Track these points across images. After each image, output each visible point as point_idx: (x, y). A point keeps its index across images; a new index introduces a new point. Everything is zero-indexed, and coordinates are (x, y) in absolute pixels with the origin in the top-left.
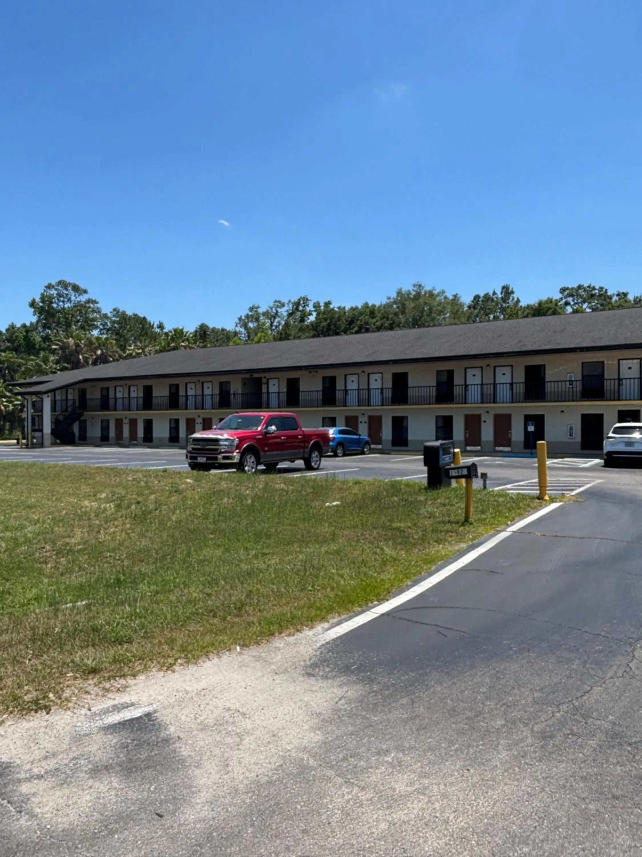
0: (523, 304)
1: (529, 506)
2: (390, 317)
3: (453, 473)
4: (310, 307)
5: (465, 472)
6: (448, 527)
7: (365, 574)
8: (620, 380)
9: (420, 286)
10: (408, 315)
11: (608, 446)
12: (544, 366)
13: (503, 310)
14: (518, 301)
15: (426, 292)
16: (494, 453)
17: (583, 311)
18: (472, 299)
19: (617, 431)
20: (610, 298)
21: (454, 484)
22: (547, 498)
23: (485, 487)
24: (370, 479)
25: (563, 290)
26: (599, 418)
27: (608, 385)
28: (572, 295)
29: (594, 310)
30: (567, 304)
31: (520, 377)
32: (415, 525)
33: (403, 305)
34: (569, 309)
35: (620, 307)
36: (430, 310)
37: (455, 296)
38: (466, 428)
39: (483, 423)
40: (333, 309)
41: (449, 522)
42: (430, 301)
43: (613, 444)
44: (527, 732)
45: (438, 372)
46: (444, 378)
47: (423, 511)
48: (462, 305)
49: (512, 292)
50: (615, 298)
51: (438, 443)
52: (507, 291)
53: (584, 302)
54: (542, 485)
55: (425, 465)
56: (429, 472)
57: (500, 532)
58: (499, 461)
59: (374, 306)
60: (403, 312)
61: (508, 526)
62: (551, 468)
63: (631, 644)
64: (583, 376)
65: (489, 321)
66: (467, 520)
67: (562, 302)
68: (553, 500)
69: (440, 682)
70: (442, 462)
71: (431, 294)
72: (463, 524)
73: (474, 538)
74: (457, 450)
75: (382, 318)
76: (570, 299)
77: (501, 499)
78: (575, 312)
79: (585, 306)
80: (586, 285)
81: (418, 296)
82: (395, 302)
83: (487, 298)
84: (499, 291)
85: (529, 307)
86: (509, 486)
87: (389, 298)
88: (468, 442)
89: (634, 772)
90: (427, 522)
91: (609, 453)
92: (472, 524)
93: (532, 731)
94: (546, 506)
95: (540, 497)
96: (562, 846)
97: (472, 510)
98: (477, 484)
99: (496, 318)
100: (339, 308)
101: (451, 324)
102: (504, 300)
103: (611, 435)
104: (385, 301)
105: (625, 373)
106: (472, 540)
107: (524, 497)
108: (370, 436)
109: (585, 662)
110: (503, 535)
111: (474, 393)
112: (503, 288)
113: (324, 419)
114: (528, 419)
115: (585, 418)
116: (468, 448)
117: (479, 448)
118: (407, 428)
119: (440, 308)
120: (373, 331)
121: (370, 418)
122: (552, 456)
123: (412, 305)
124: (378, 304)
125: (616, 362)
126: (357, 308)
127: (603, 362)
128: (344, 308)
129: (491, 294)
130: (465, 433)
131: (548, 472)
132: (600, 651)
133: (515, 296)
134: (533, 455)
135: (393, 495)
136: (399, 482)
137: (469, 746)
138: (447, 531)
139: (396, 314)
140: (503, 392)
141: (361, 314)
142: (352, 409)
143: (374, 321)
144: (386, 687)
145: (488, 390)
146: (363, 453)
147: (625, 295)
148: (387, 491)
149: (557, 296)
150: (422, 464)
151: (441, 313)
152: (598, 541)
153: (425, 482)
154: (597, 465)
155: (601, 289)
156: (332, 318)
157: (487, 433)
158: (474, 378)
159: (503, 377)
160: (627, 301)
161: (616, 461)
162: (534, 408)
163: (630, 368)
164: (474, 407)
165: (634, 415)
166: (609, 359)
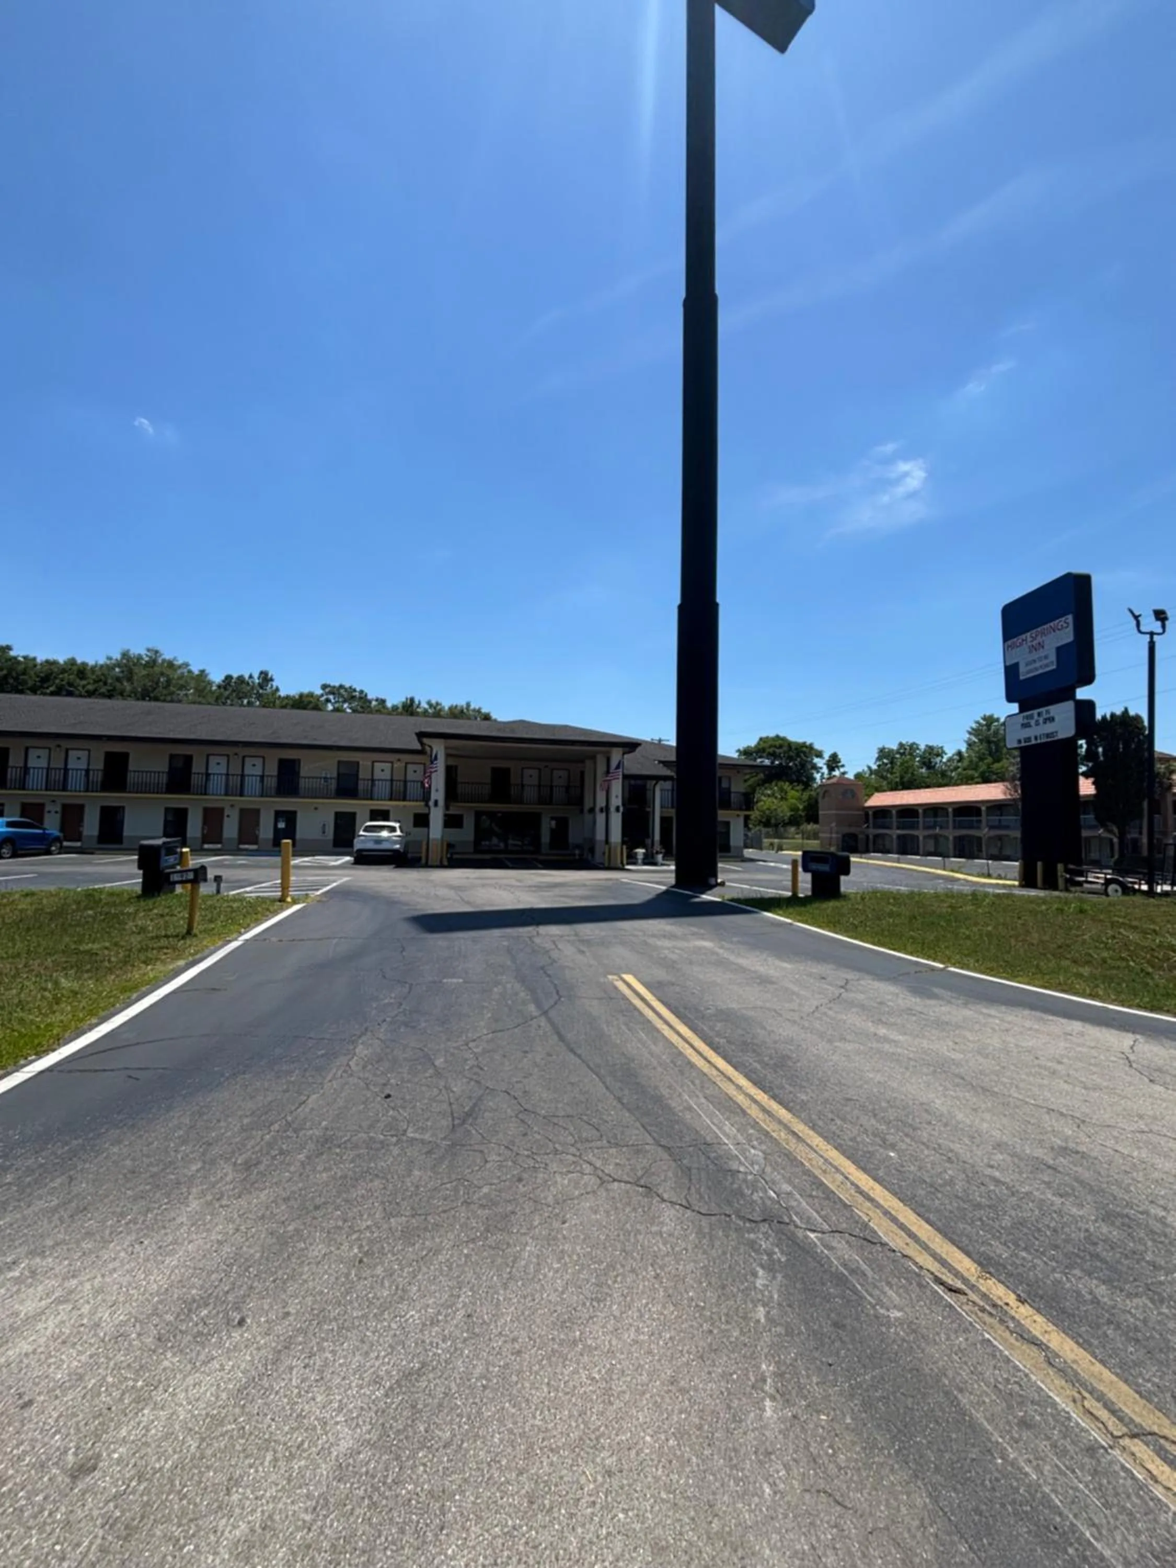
0: (282, 693)
1: (268, 910)
2: (110, 681)
3: (175, 878)
5: (191, 876)
6: (164, 942)
7: (21, 1021)
8: (373, 780)
9: (157, 652)
10: (135, 684)
11: (358, 845)
12: (299, 761)
13: (259, 696)
14: (277, 689)
15: (164, 661)
16: (237, 852)
17: (344, 711)
18: (223, 678)
19: (368, 829)
20: (370, 702)
21: (179, 889)
22: (289, 899)
23: (218, 891)
24: (52, 888)
25: (324, 687)
26: (352, 816)
27: (361, 785)
28: (333, 694)
29: (354, 711)
30: (328, 701)
31: (272, 769)
32: (116, 944)
33: (131, 672)
34: (330, 707)
35: (378, 711)
36: (169, 682)
37: (202, 671)
38: (205, 823)
39: (226, 819)
40: (15, 658)
41: (166, 936)
42: (168, 672)
43: (363, 841)
44: (228, 1169)
45: (172, 757)
46: (179, 764)
47: (130, 925)
48: (210, 683)
49: (272, 680)
50: (374, 703)
51: (159, 842)
52: (265, 678)
53: (345, 701)
54: (285, 886)
55: (140, 867)
56: (145, 876)
57: (230, 942)
58: (242, 860)
59: (84, 664)
60: (130, 679)
61: (241, 934)
62: (297, 867)
63: (353, 1042)
64: (339, 774)
65: (242, 705)
66: (189, 932)
67: (323, 699)
68: (295, 902)
69: (118, 1142)
70: (163, 864)
71: (171, 664)
72: (183, 938)
73: (196, 953)
74: (185, 850)
75: (95, 682)
76: (331, 697)
77: (235, 905)
78: (336, 710)
79: (346, 705)
80: (347, 685)
81: (152, 663)
82: (118, 665)
83: (241, 679)
84: (256, 675)
85: (287, 697)
86: (248, 889)
87: (109, 658)
89: (339, 1174)
90: (135, 940)
91: (359, 851)
92: (195, 936)
93: (235, 1164)
94: (287, 908)
95: (282, 900)
96: (251, 1288)
97: (197, 918)
98: (206, 889)
99: (250, 704)
100: (25, 658)
101: (194, 703)
102: (261, 686)
103: (362, 833)
104: (102, 661)
105: (378, 775)
106: (193, 955)
107: (264, 900)
108: (62, 829)
109: (306, 1070)
110: (233, 946)
111: (217, 783)
112: (261, 673)
114: (279, 815)
115: (338, 815)
116: (206, 846)
117: (219, 846)
118: (121, 820)
119: (181, 682)
120: (81, 696)
121: (65, 807)
122: (297, 854)
123: (144, 672)
124: (91, 662)
125: (370, 764)
126: (55, 663)
127: (358, 763)
128: (34, 659)
129: (247, 677)
130: (203, 829)
131: (292, 871)
132: (322, 1056)
133: (275, 684)
134: (278, 854)
135: (86, 908)
136: (101, 891)
137: (149, 1210)
138: (162, 948)
139: (118, 679)
140: (252, 784)
141: (63, 671)
142: (35, 792)
143: (84, 682)
144: (30, 1171)
145: (235, 781)
146: (48, 852)
148: (78, 903)
149: (318, 691)
150: (136, 865)
151: (182, 687)
152: (335, 941)
153: (138, 889)
154: (347, 862)
155: (361, 692)
156: (10, 670)
157: (231, 829)
158: (218, 766)
159: (253, 768)
160: (385, 707)
161: (365, 859)
162: (287, 803)
163: (383, 770)
164: (214, 799)
165: (385, 815)
166: (364, 760)
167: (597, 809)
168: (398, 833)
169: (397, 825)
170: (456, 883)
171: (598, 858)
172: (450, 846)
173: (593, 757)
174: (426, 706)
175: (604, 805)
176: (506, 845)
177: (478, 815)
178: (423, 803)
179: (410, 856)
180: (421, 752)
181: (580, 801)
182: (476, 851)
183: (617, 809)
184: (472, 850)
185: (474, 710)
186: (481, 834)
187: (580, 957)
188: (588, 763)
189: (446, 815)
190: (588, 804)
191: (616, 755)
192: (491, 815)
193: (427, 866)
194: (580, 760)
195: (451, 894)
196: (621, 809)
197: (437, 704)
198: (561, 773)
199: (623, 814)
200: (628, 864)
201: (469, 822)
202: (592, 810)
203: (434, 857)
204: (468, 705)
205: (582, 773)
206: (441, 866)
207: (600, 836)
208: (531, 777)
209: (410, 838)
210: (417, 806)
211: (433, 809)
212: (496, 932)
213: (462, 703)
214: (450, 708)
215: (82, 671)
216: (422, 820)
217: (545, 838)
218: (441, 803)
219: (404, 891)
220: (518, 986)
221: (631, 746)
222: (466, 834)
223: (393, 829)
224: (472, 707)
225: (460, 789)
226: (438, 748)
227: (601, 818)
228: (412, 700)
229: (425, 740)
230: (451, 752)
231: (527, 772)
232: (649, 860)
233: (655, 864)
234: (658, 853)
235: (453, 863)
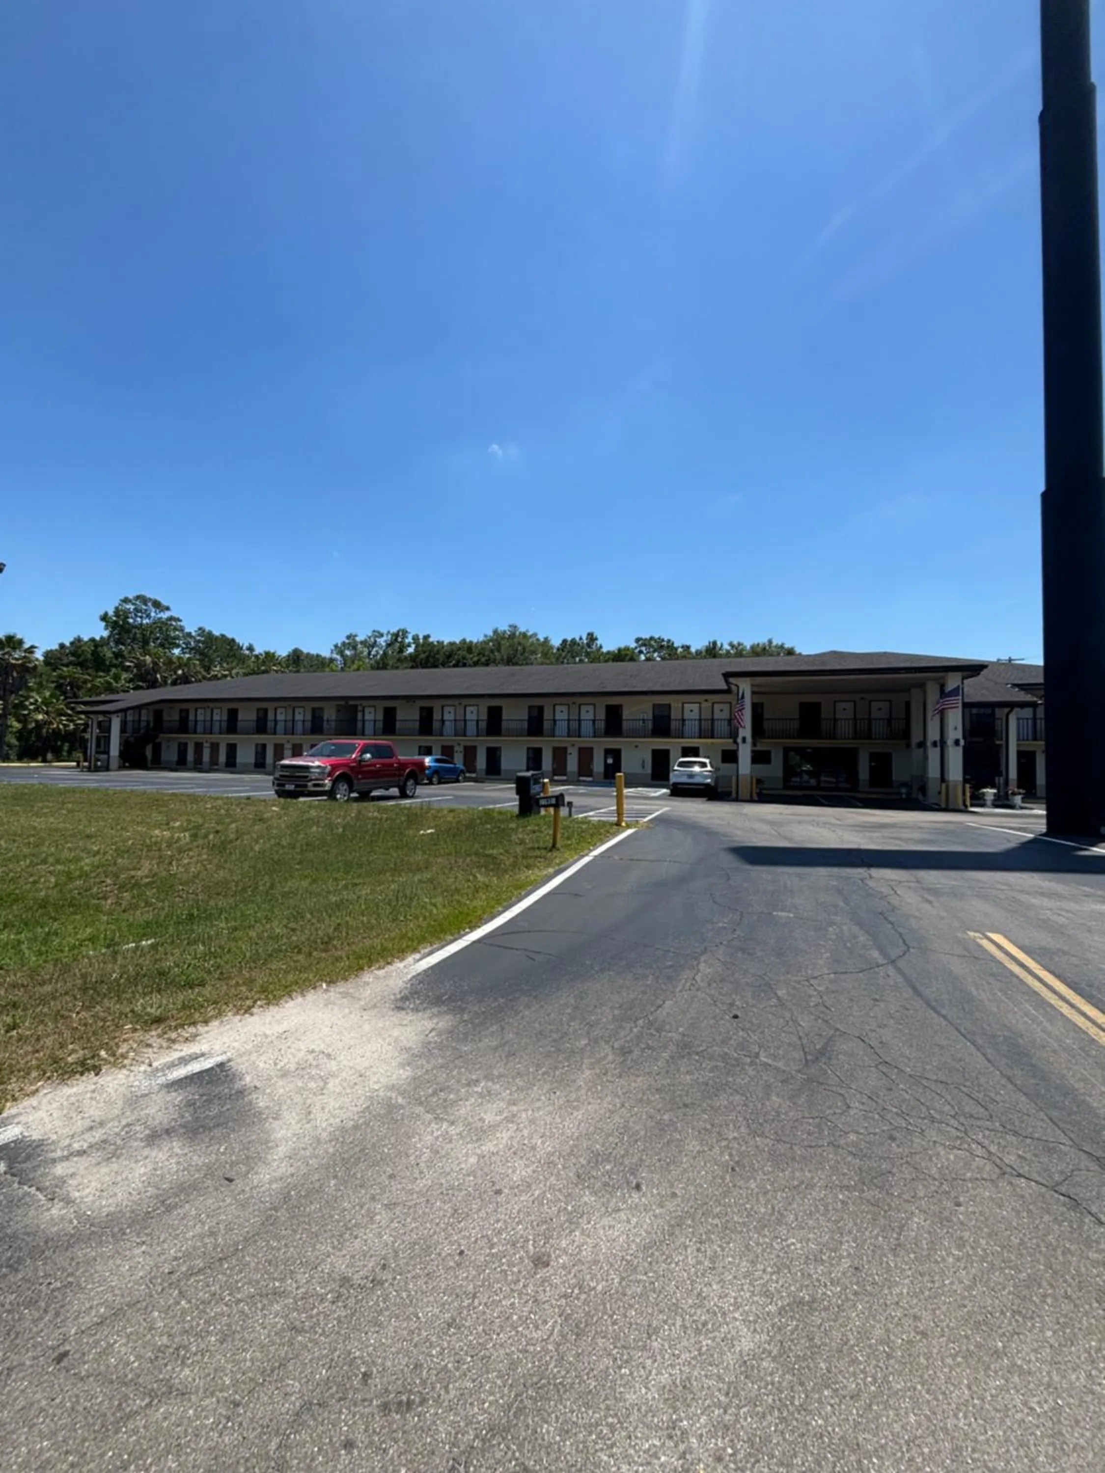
0: (604, 650)
1: (609, 832)
2: (486, 653)
3: (543, 802)
4: (409, 639)
5: (553, 801)
6: (538, 853)
7: (458, 902)
8: (683, 720)
9: (515, 627)
10: (503, 653)
11: (673, 778)
12: (622, 706)
13: (588, 654)
14: (601, 647)
15: (520, 633)
16: (577, 783)
17: (654, 660)
18: (560, 642)
19: (681, 764)
20: (676, 649)
21: (543, 812)
22: (623, 824)
23: (571, 814)
24: (465, 807)
25: (638, 640)
26: (666, 753)
27: (674, 725)
28: (644, 645)
29: (663, 659)
30: (641, 652)
31: (602, 715)
32: (507, 851)
33: (499, 644)
34: (643, 657)
35: (684, 657)
36: (524, 649)
37: (546, 639)
38: (554, 759)
39: (568, 756)
40: (432, 643)
41: (538, 848)
42: (523, 641)
43: (677, 776)
44: (608, 1050)
45: (530, 708)
46: (535, 713)
47: (514, 837)
48: (552, 647)
49: (596, 639)
50: (680, 650)
51: (529, 774)
52: (592, 638)
53: (654, 651)
54: (619, 812)
55: (518, 793)
56: (521, 801)
57: (583, 856)
58: (582, 789)
59: (471, 642)
60: (499, 651)
61: (591, 851)
62: (627, 797)
63: (695, 959)
64: (654, 716)
65: (575, 663)
66: (554, 846)
67: (637, 651)
68: (628, 826)
69: (528, 1006)
70: (532, 792)
71: (524, 635)
72: (551, 850)
73: (561, 863)
74: (546, 780)
75: (478, 654)
76: (643, 649)
77: (584, 826)
78: (648, 659)
79: (656, 655)
80: (656, 637)
81: (513, 636)
82: (491, 640)
83: (574, 642)
84: (584, 637)
85: (608, 653)
86: (591, 813)
87: (486, 636)
88: (555, 772)
89: (701, 1080)
90: (519, 849)
91: (675, 784)
92: (558, 849)
93: (613, 1047)
94: (623, 831)
95: (618, 824)
97: (559, 836)
98: (564, 811)
99: (581, 661)
100: (438, 642)
101: (542, 664)
102: (589, 645)
103: (676, 768)
104: (481, 639)
105: (687, 715)
106: (559, 865)
107: (603, 824)
108: (464, 765)
109: (658, 978)
110: (586, 860)
111: (561, 727)
112: (588, 634)
113: (420, 747)
114: (608, 752)
115: (655, 753)
116: (556, 778)
117: (564, 778)
118: (500, 757)
119: (532, 649)
120: (470, 666)
121: (466, 748)
122: (628, 785)
123: (507, 644)
124: (475, 641)
125: (680, 705)
126: (455, 643)
127: (669, 705)
128: (443, 642)
129: (577, 639)
130: (553, 764)
131: (625, 801)
132: (670, 967)
133: (599, 642)
134: (611, 785)
135: (486, 823)
136: (493, 810)
137: (556, 1068)
138: (537, 857)
139: (492, 651)
140: (587, 727)
141: (459, 649)
142: (448, 738)
143: (471, 656)
144: (477, 1015)
145: (574, 725)
146: (457, 781)
147: (688, 647)
148: (480, 819)
149: (633, 645)
150: (514, 792)
151: (534, 652)
152: (666, 864)
153: (516, 810)
154: (664, 794)
155: (669, 641)
156: (430, 651)
157: (572, 764)
158: (562, 714)
159: (587, 714)
160: (690, 653)
161: (680, 791)
162: (612, 742)
163: (692, 711)
164: (561, 740)
165: (694, 752)
166: (675, 702)
167: (929, 744)
168: (709, 768)
169: (707, 761)
170: (770, 817)
171: (932, 798)
172: (759, 781)
173: (921, 686)
174: (729, 648)
175: (937, 738)
176: (819, 781)
177: (786, 750)
178: (731, 741)
179: (720, 790)
180: (728, 691)
181: (906, 734)
182: (786, 787)
183: (957, 742)
184: (781, 786)
185: (776, 646)
186: (789, 771)
187: (927, 906)
188: (916, 694)
189: (753, 752)
190: (916, 738)
191: (953, 681)
192: (799, 751)
193: (737, 800)
194: (906, 689)
195: (765, 828)
196: (962, 742)
197: (739, 644)
198: (881, 705)
199: (964, 748)
200: (972, 805)
201: (777, 759)
202: (922, 745)
203: (744, 792)
204: (770, 642)
205: (908, 704)
206: (751, 801)
207: (933, 772)
208: (845, 710)
209: (720, 773)
210: (727, 744)
211: (741, 746)
212: (822, 871)
213: (762, 640)
214: (752, 647)
215: (468, 647)
216: (730, 757)
217: (864, 773)
218: (749, 739)
219: (720, 822)
220: (855, 929)
221: (974, 669)
222: (775, 769)
223: (703, 765)
224: (774, 643)
225: (767, 725)
226: (745, 686)
227: (934, 754)
228: (715, 643)
229: (732, 680)
230: (756, 689)
231: (840, 706)
232: (1003, 801)
233: (1012, 807)
234: (1014, 794)
235: (763, 798)
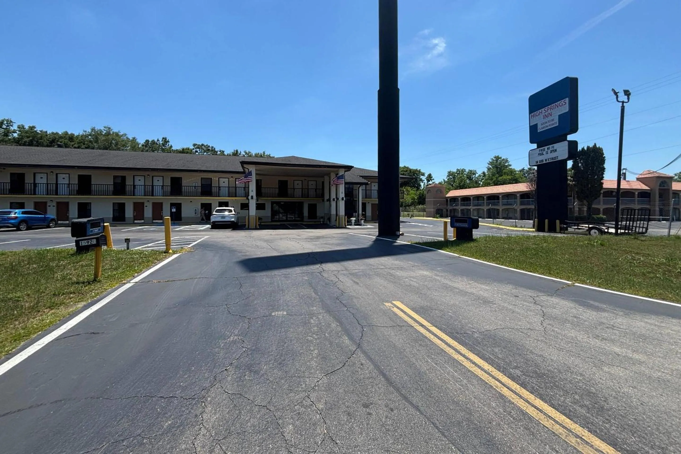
0: (174, 148)
1: (156, 259)
2: (86, 143)
3: (83, 243)
4: (15, 127)
5: (94, 242)
8: (219, 187)
9: (109, 128)
10: (100, 144)
11: (213, 219)
12: (182, 177)
13: (163, 150)
14: (171, 146)
15: (113, 132)
16: (152, 224)
18: (144, 141)
19: (218, 211)
20: (217, 152)
22: (171, 251)
23: (128, 248)
25: (194, 145)
26: (210, 205)
27: (214, 190)
28: (199, 148)
29: (209, 156)
30: (196, 151)
31: (168, 183)
33: (97, 138)
34: (197, 154)
35: (221, 156)
36: (117, 143)
37: (134, 138)
38: (134, 210)
39: (145, 208)
40: (36, 132)
42: (117, 138)
43: (215, 217)
45: (116, 177)
46: (119, 180)
48: (138, 144)
49: (168, 142)
50: (219, 153)
52: (165, 141)
53: (204, 152)
54: (168, 244)
58: (154, 228)
59: (72, 135)
60: (97, 141)
61: (134, 278)
64: (202, 184)
66: (95, 279)
67: (194, 151)
68: (174, 253)
71: (117, 134)
75: (79, 143)
76: (198, 150)
78: (200, 155)
79: (205, 154)
80: (205, 144)
81: (108, 134)
82: (90, 135)
83: (153, 142)
84: (160, 140)
85: (177, 150)
86: (150, 245)
87: (85, 132)
88: (135, 218)
91: (214, 222)
94: (169, 257)
95: (166, 252)
100: (41, 131)
102: (163, 145)
103: (214, 213)
104: (82, 133)
105: (222, 184)
108: (57, 215)
111: (139, 190)
112: (163, 138)
113: (11, 203)
114: (172, 205)
116: (136, 222)
117: (143, 221)
118: (90, 210)
119: (123, 143)
121: (58, 203)
122: (182, 224)
123: (103, 138)
124: (76, 134)
125: (217, 179)
126: (57, 134)
127: (211, 178)
128: (46, 132)
129: (156, 141)
130: (133, 213)
133: (170, 144)
139: (90, 141)
140: (157, 190)
141: (61, 137)
142: (41, 196)
143: (73, 143)
145: (149, 189)
149: (191, 147)
151: (124, 146)
154: (208, 228)
155: (212, 147)
156: (34, 137)
157: (148, 213)
158: (140, 181)
159: (158, 182)
160: (224, 154)
161: (216, 226)
162: (176, 199)
163: (224, 182)
164: (139, 198)
165: (226, 204)
166: (215, 178)
167: (331, 200)
168: (233, 213)
169: (232, 209)
170: (266, 238)
171: (333, 222)
172: (260, 219)
173: (329, 174)
174: (244, 153)
175: (335, 197)
176: (287, 218)
177: (273, 203)
178: (245, 198)
179: (239, 224)
180: (244, 172)
181: (323, 195)
182: (272, 221)
183: (343, 199)
184: (270, 221)
186: (274, 213)
188: (326, 178)
189: (256, 204)
190: (326, 197)
191: (341, 172)
192: (278, 203)
193: (249, 229)
194: (322, 175)
195: (265, 244)
196: (344, 199)
197: (249, 152)
198: (312, 182)
199: (345, 201)
200: (348, 225)
201: (268, 207)
202: (329, 200)
203: (252, 225)
204: (264, 153)
205: (323, 183)
206: (256, 229)
207: (333, 212)
208: (298, 185)
209: (239, 215)
210: (243, 200)
211: (250, 200)
213: (261, 152)
214: (256, 155)
215: (71, 138)
216: (245, 206)
217: (306, 213)
218: (255, 197)
221: (349, 168)
222: (267, 212)
223: (230, 211)
225: (263, 190)
226: (252, 169)
227: (333, 204)
228: (237, 151)
229: (245, 166)
230: (258, 172)
231: (296, 182)
232: (357, 223)
233: (360, 225)
234: (361, 220)
235: (262, 227)
